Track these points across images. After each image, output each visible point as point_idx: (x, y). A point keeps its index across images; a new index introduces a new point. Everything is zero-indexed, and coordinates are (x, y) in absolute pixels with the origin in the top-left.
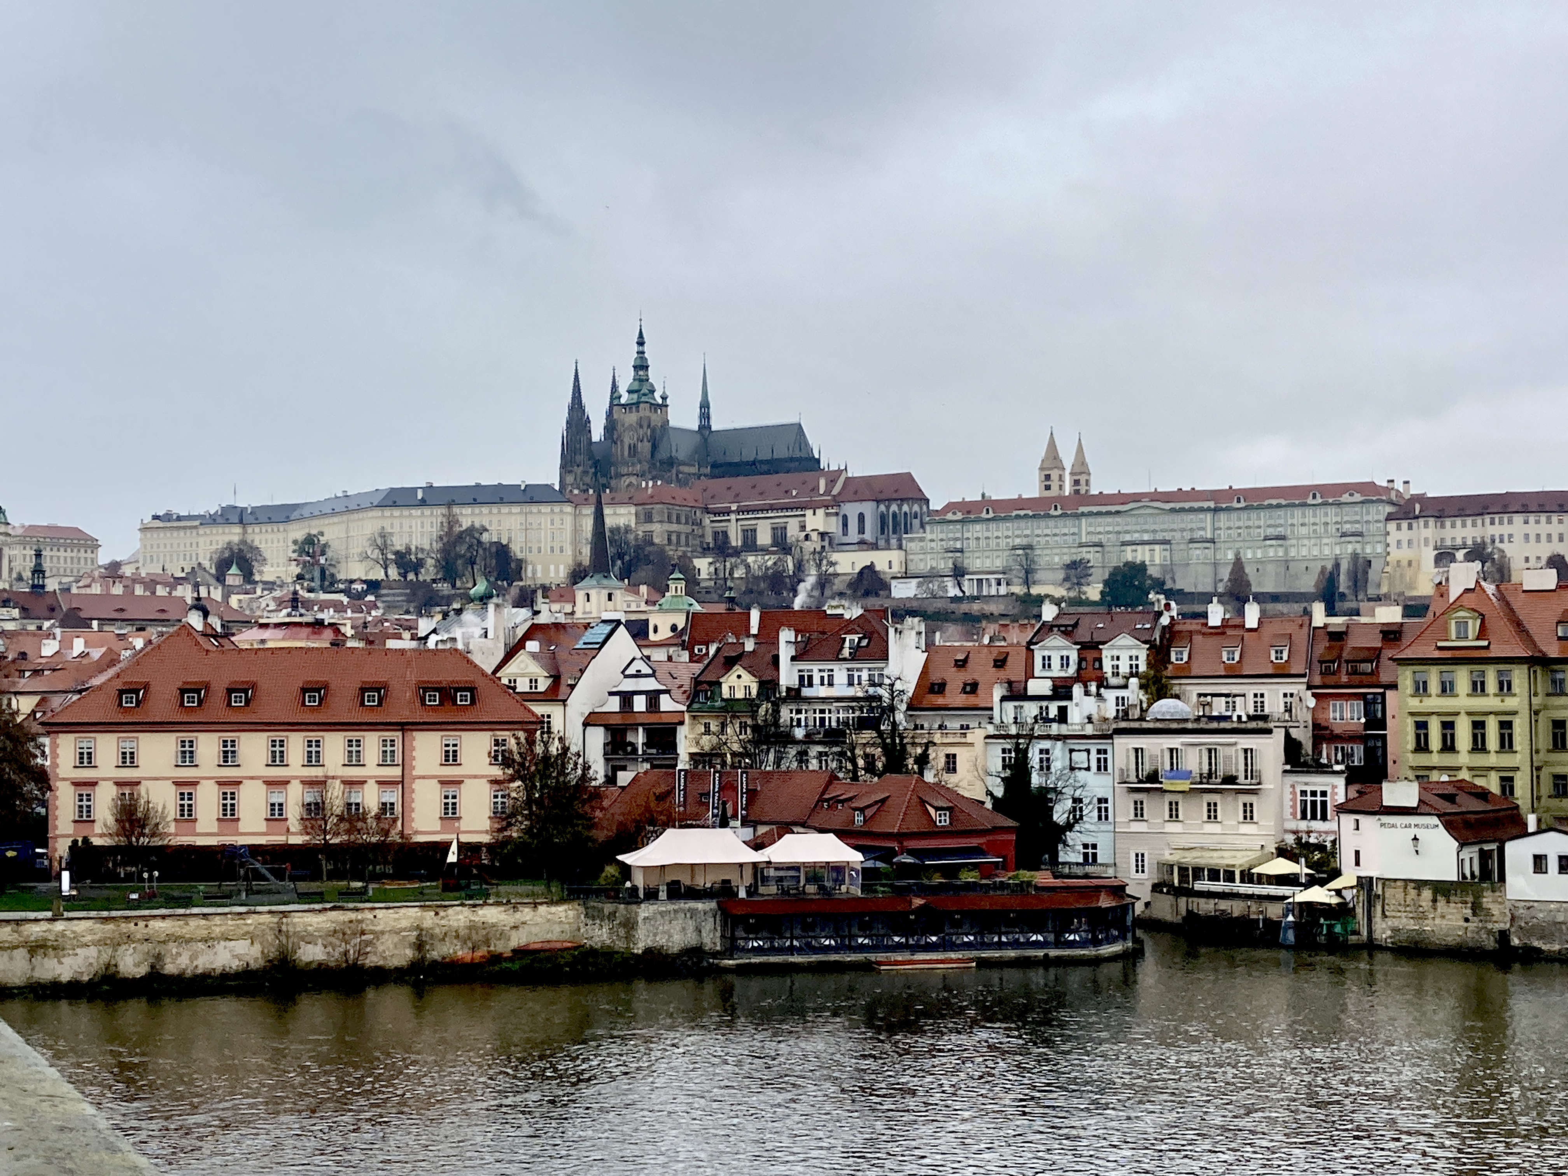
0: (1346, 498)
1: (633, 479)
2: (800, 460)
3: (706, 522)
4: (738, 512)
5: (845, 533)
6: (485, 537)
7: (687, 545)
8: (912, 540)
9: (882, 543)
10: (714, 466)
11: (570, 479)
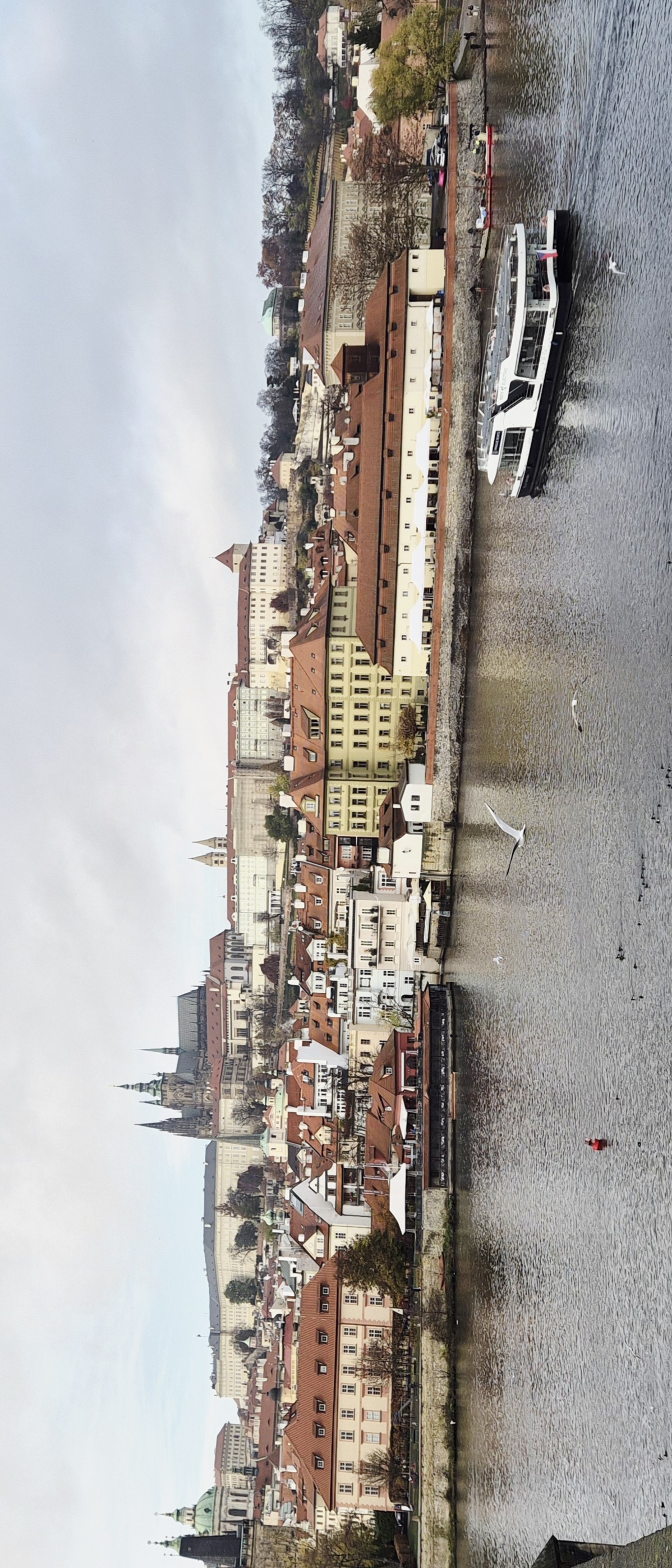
0: (236, 708)
1: (205, 1096)
2: (199, 998)
3: (231, 1056)
4: (227, 1038)
5: (242, 978)
6: (235, 1188)
7: (245, 1069)
8: (247, 942)
9: (248, 958)
10: (199, 1047)
11: (203, 1133)
